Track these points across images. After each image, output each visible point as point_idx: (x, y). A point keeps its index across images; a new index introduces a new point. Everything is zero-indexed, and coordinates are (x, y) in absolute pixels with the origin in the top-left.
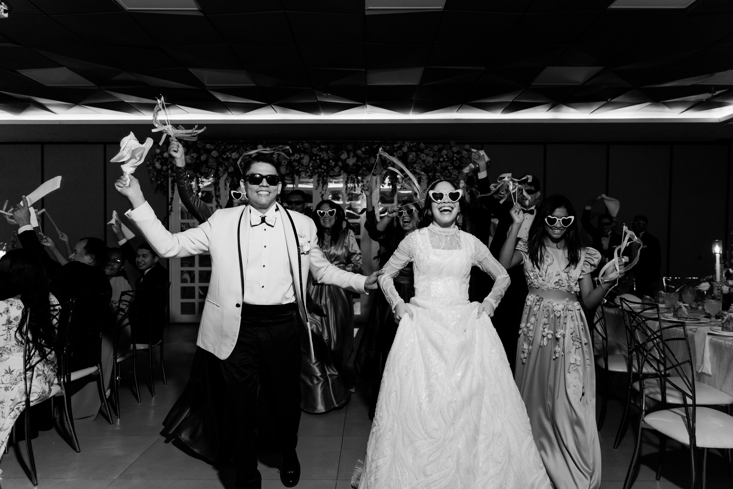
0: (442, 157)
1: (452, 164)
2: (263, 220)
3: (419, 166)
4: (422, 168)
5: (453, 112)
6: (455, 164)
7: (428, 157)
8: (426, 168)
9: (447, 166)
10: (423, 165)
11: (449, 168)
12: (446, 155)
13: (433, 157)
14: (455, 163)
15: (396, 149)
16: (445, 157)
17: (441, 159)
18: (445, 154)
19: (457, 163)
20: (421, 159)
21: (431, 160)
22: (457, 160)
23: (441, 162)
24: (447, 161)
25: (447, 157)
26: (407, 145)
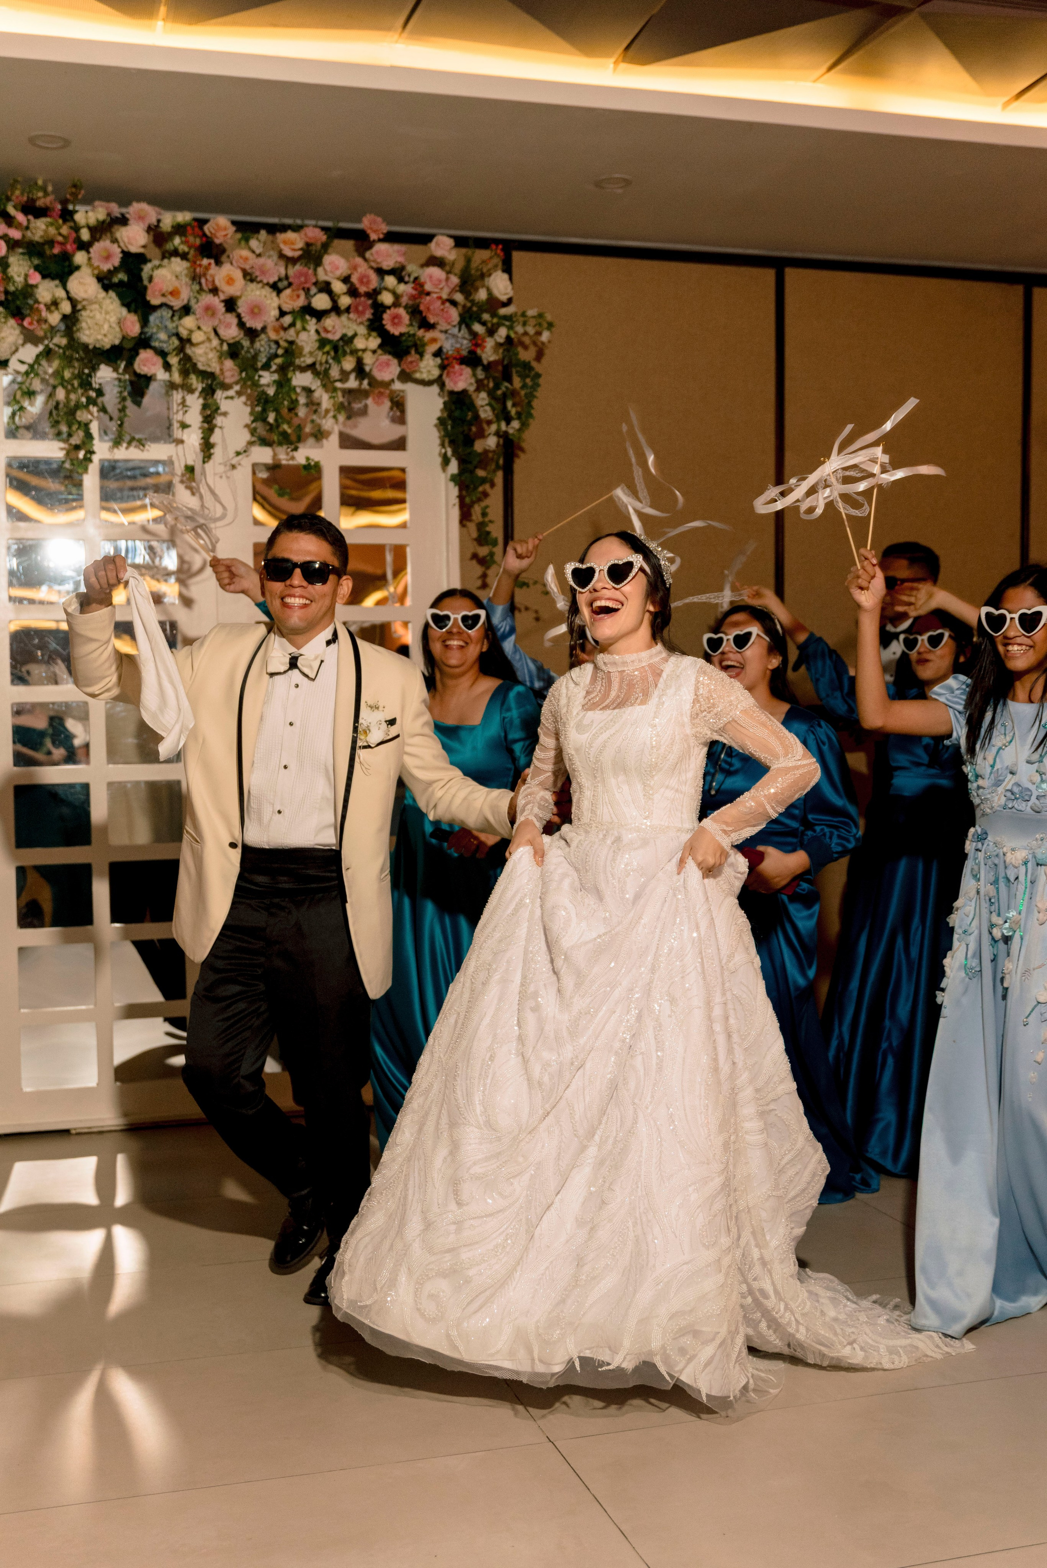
0: (326, 288)
1: (376, 325)
2: (293, 663)
3: (207, 328)
4: (222, 341)
5: (389, 29)
6: (390, 327)
7: (253, 286)
8: (246, 343)
9: (348, 340)
10: (228, 326)
11: (359, 343)
12: (346, 280)
13: (276, 288)
14: (386, 317)
15: (85, 235)
16: (338, 287)
17: (321, 302)
18: (338, 273)
19: (396, 319)
20: (215, 291)
21: (271, 302)
22: (396, 304)
23: (319, 315)
24: (348, 310)
25: (353, 292)
26: (141, 218)
